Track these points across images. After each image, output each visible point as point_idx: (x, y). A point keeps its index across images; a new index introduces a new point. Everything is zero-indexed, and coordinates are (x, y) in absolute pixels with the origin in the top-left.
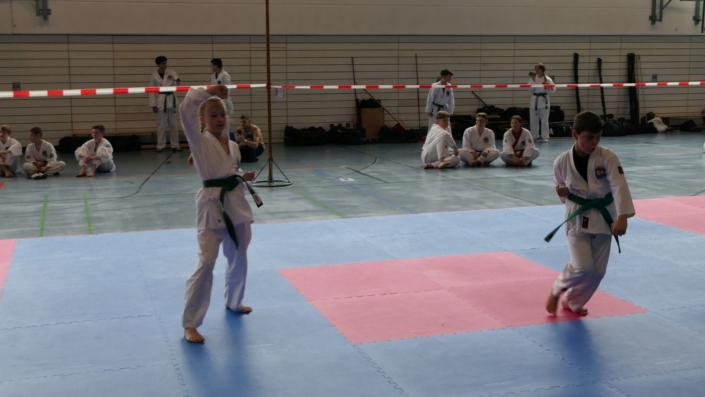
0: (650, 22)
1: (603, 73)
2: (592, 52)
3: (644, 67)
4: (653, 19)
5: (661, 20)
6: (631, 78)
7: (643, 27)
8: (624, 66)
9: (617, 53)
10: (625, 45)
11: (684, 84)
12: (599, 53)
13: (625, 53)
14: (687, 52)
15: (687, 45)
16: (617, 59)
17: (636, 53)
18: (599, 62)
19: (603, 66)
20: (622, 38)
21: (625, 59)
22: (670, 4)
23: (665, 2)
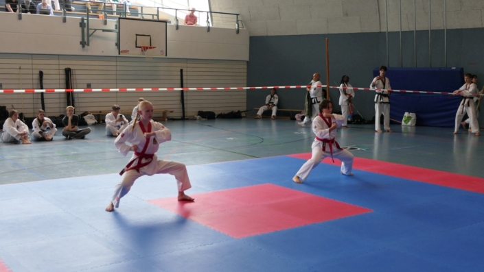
0: (81, 46)
1: (44, 81)
2: (34, 67)
3: (78, 77)
4: (84, 44)
5: (88, 45)
6: (68, 85)
7: (77, 49)
8: (63, 77)
9: (57, 67)
10: (62, 62)
11: (106, 91)
12: (41, 68)
13: (63, 67)
14: (114, 68)
15: (114, 63)
16: (57, 72)
17: (72, 68)
18: (41, 74)
19: (44, 77)
20: (59, 56)
21: (63, 72)
22: (94, 34)
23: (91, 32)
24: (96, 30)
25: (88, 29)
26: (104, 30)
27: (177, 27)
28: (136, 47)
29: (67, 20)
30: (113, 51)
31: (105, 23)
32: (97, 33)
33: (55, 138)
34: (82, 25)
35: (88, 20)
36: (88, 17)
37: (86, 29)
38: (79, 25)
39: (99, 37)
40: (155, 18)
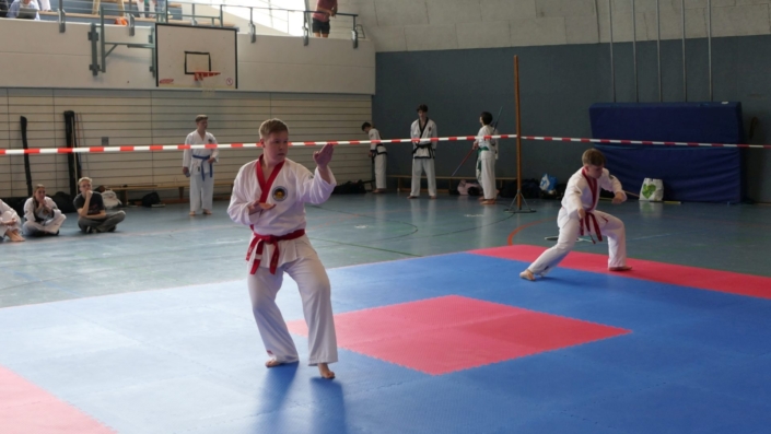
0: (91, 73)
1: (29, 135)
2: (12, 109)
3: (87, 126)
4: (95, 69)
5: (104, 71)
6: (70, 140)
7: (84, 79)
8: (61, 126)
9: (50, 110)
10: (59, 101)
12: (23, 111)
13: (62, 110)
14: (147, 110)
15: (147, 102)
16: (50, 118)
17: (76, 110)
18: (24, 122)
19: (29, 126)
20: (54, 91)
21: (60, 118)
22: (115, 51)
23: (108, 48)
24: (116, 45)
25: (103, 44)
26: (130, 46)
27: (254, 38)
28: (186, 73)
29: (67, 27)
30: (146, 81)
31: (132, 32)
32: (118, 50)
33: (62, 231)
34: (92, 36)
35: (102, 27)
36: (103, 24)
37: (99, 44)
38: (87, 37)
39: (121, 57)
40: (217, 22)
